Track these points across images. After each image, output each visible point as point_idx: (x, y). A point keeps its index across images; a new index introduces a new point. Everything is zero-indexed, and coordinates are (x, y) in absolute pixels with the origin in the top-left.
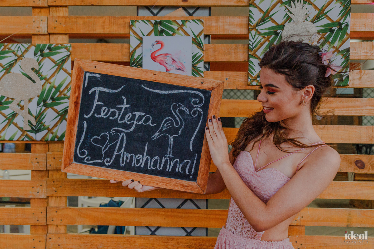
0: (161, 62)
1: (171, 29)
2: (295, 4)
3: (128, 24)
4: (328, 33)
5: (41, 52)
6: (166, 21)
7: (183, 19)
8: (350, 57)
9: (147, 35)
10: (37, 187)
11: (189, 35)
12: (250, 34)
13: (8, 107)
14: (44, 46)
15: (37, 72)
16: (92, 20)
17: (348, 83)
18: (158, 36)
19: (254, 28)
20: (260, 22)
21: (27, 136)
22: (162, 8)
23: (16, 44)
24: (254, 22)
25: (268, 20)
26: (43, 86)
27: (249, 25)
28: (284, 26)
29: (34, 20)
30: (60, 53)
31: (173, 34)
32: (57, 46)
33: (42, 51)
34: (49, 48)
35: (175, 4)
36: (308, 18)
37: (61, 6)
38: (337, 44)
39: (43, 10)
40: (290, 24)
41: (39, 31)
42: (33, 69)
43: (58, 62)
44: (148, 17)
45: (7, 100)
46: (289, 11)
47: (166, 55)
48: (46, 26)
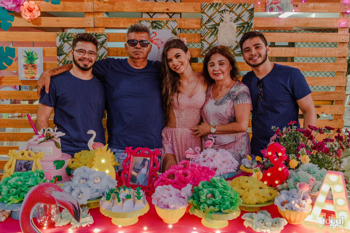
0: (155, 43)
1: (160, 25)
2: (225, 12)
4: (242, 28)
6: (158, 21)
7: (167, 20)
11: (170, 29)
12: (202, 28)
16: (118, 20)
18: (153, 29)
19: (204, 25)
20: (207, 22)
22: (155, 13)
24: (204, 22)
25: (211, 21)
27: (201, 23)
28: (220, 24)
29: (86, 20)
30: (102, 38)
31: (162, 28)
32: (100, 34)
34: (96, 35)
35: (162, 12)
36: (232, 20)
37: (100, 12)
39: (90, 13)
40: (222, 23)
41: (89, 26)
44: (148, 19)
46: (222, 16)
47: (158, 39)
48: (93, 23)
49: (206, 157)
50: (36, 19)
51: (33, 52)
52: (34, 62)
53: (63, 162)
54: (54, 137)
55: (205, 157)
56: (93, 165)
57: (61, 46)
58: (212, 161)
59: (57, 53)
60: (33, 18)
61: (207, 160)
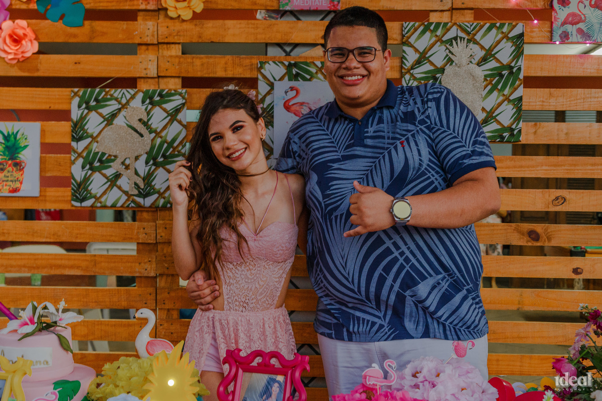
0: (296, 112)
1: (308, 72)
2: (457, 43)
3: (256, 66)
4: (497, 78)
5: (151, 100)
6: (302, 63)
8: (523, 107)
9: (280, 80)
10: (145, 263)
12: (403, 79)
13: (110, 167)
14: (154, 92)
15: (145, 124)
16: (211, 60)
17: (521, 139)
18: (292, 80)
19: (408, 71)
20: (416, 65)
21: (133, 201)
22: (296, 45)
23: (120, 90)
24: (408, 64)
25: (425, 62)
26: (153, 140)
27: (402, 67)
28: (444, 69)
29: (140, 60)
30: (175, 100)
31: (311, 78)
32: (169, 92)
33: (151, 98)
34: (160, 95)
35: (312, 42)
36: (473, 60)
37: (173, 43)
38: (507, 91)
39: (150, 47)
40: (451, 67)
41: (147, 74)
42: (140, 120)
43: (171, 112)
44: (279, 57)
45: (109, 158)
46: (450, 52)
47: (302, 104)
48: (156, 67)
49: (421, 377)
50: (28, 58)
51: (17, 132)
52: (20, 156)
53: (76, 386)
54: (58, 324)
55: (417, 375)
56: (148, 391)
57: (82, 118)
58: (434, 386)
59: (73, 136)
60: (23, 57)
61: (421, 384)
